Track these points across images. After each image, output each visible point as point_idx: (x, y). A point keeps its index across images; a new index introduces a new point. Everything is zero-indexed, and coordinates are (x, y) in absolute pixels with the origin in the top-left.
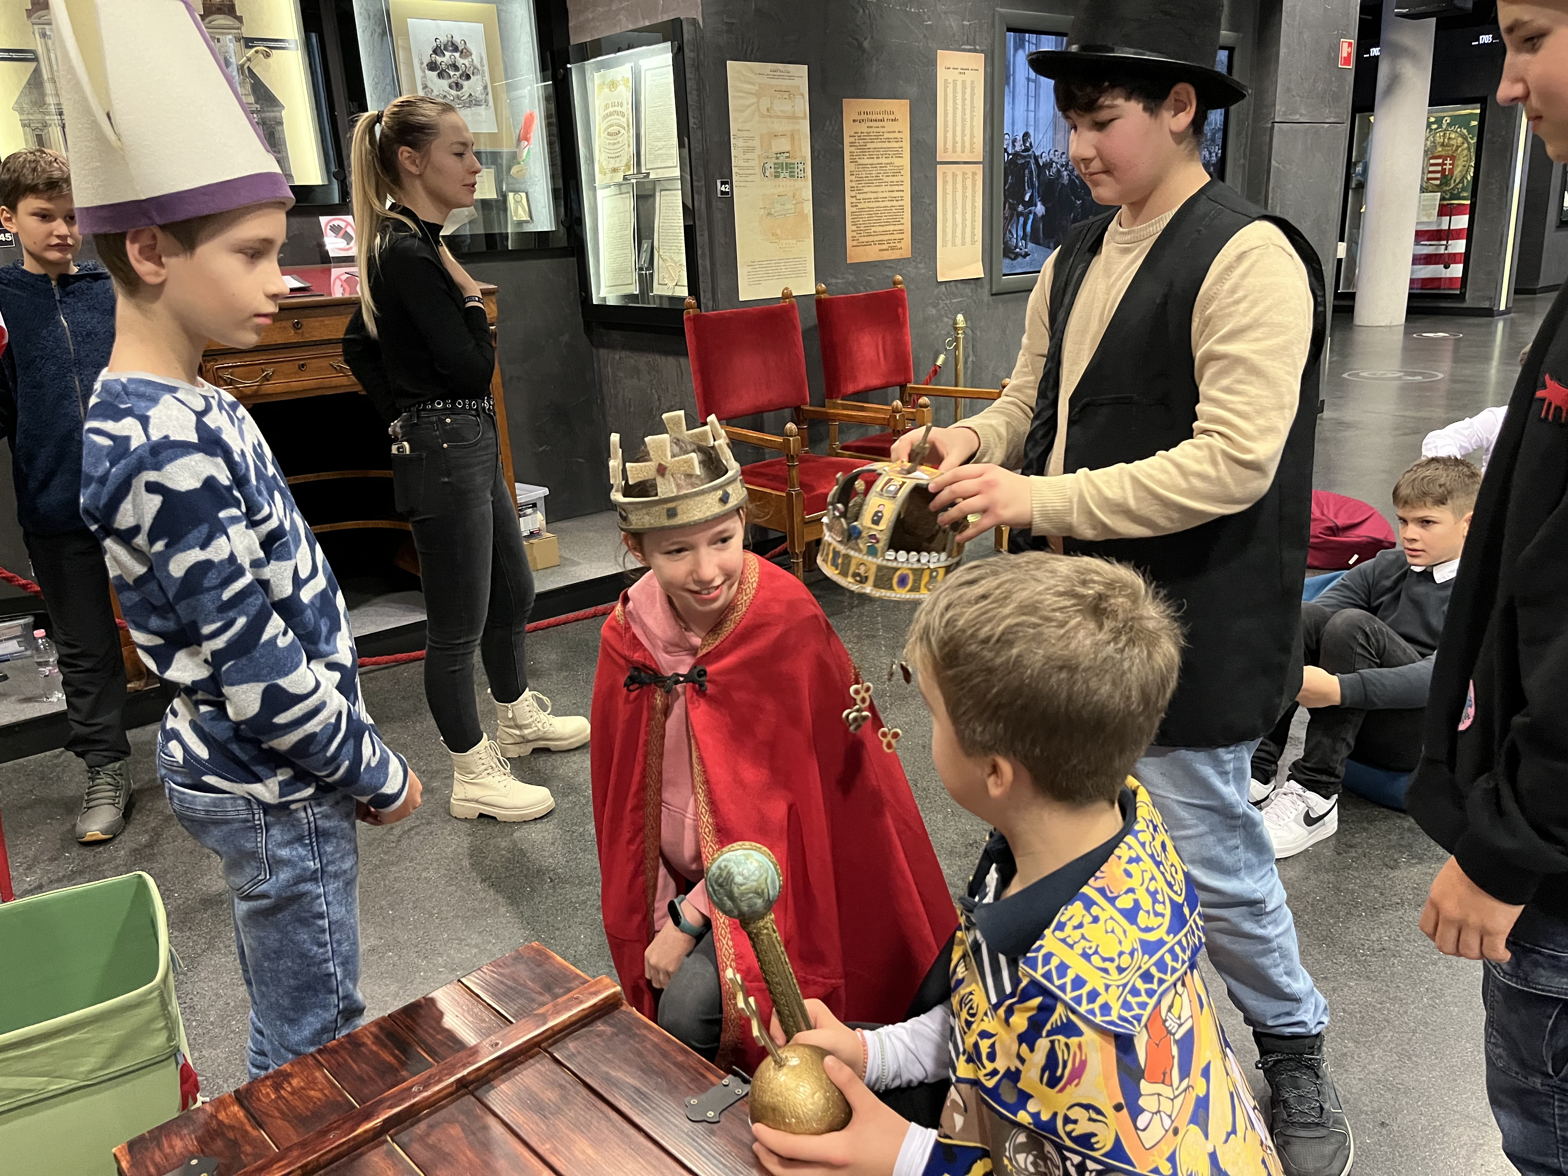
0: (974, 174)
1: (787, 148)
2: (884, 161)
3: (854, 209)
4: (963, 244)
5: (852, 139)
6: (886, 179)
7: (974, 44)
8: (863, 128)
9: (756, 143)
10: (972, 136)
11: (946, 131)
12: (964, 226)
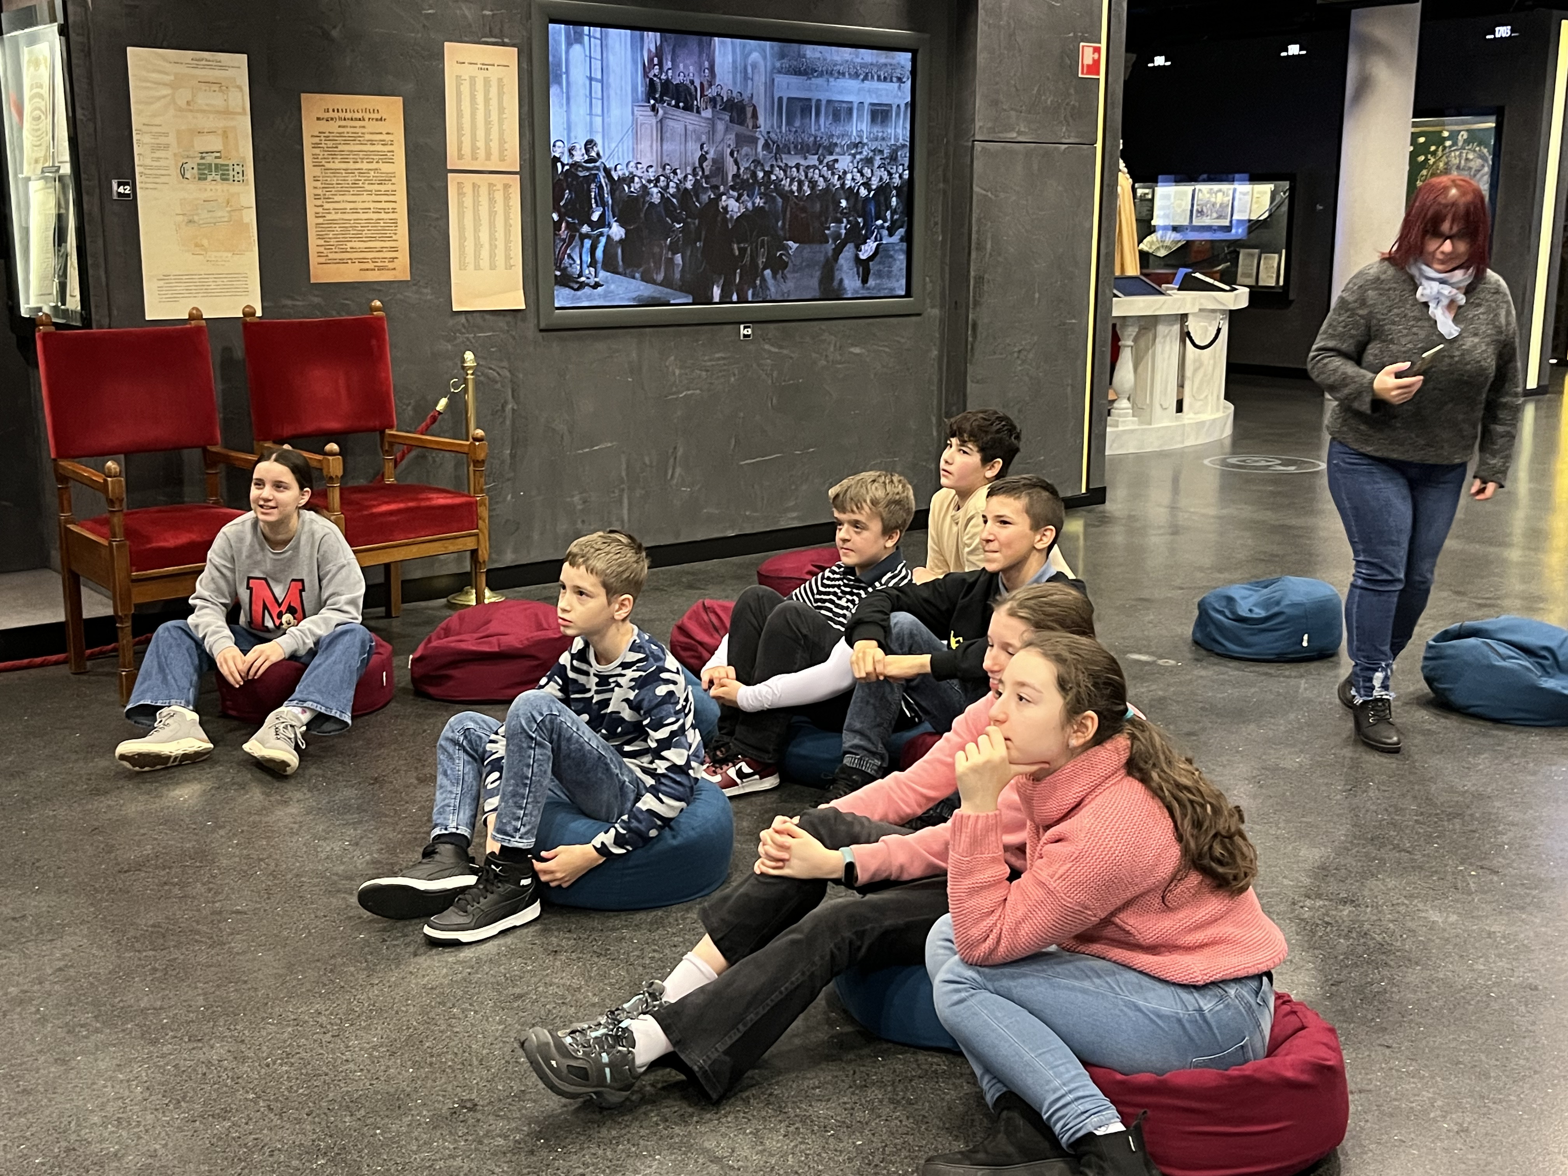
0: (506, 186)
1: (219, 147)
2: (365, 166)
3: (321, 220)
4: (493, 267)
5: (317, 140)
6: (368, 187)
7: (502, 36)
8: (333, 127)
9: (172, 139)
10: (502, 141)
11: (460, 135)
12: (493, 247)
